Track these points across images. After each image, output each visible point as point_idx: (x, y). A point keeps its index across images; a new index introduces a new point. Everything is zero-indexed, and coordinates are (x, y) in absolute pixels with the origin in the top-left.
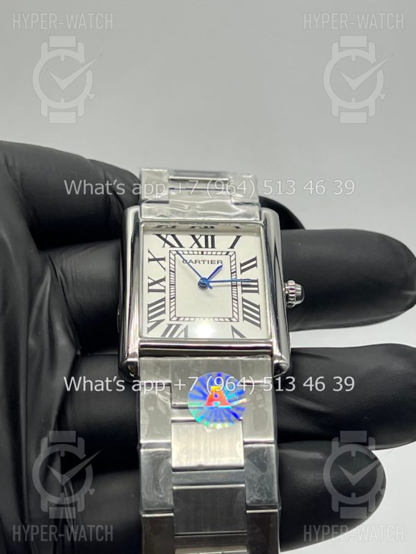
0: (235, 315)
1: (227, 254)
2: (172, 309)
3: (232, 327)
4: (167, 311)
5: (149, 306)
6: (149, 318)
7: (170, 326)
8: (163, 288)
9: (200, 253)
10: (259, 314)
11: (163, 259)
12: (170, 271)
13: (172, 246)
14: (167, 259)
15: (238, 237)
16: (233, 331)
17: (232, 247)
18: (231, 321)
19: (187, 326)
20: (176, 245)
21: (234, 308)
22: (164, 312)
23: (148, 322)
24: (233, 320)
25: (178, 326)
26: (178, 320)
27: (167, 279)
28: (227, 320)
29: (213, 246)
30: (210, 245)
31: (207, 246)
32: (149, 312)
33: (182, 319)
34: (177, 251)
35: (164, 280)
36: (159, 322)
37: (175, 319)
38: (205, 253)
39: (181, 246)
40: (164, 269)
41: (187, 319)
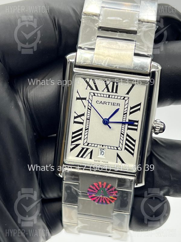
0: (121, 145)
1: (123, 99)
2: (86, 137)
3: (117, 154)
4: (83, 139)
5: (73, 133)
6: (72, 142)
7: (83, 149)
8: (82, 121)
9: (108, 96)
10: (134, 147)
11: (85, 99)
12: (88, 108)
13: (92, 89)
14: (87, 99)
15: (133, 85)
16: (117, 156)
17: (128, 93)
18: (118, 149)
19: (92, 151)
20: (94, 88)
21: (121, 140)
22: (80, 139)
23: (71, 145)
24: (119, 148)
25: (87, 149)
26: (87, 145)
27: (86, 115)
28: (116, 148)
29: (116, 92)
30: (114, 91)
31: (112, 91)
32: (73, 138)
33: (90, 145)
34: (94, 93)
35: (83, 115)
36: (77, 145)
37: (86, 144)
38: (111, 96)
39: (97, 89)
40: (85, 107)
41: (93, 145)
